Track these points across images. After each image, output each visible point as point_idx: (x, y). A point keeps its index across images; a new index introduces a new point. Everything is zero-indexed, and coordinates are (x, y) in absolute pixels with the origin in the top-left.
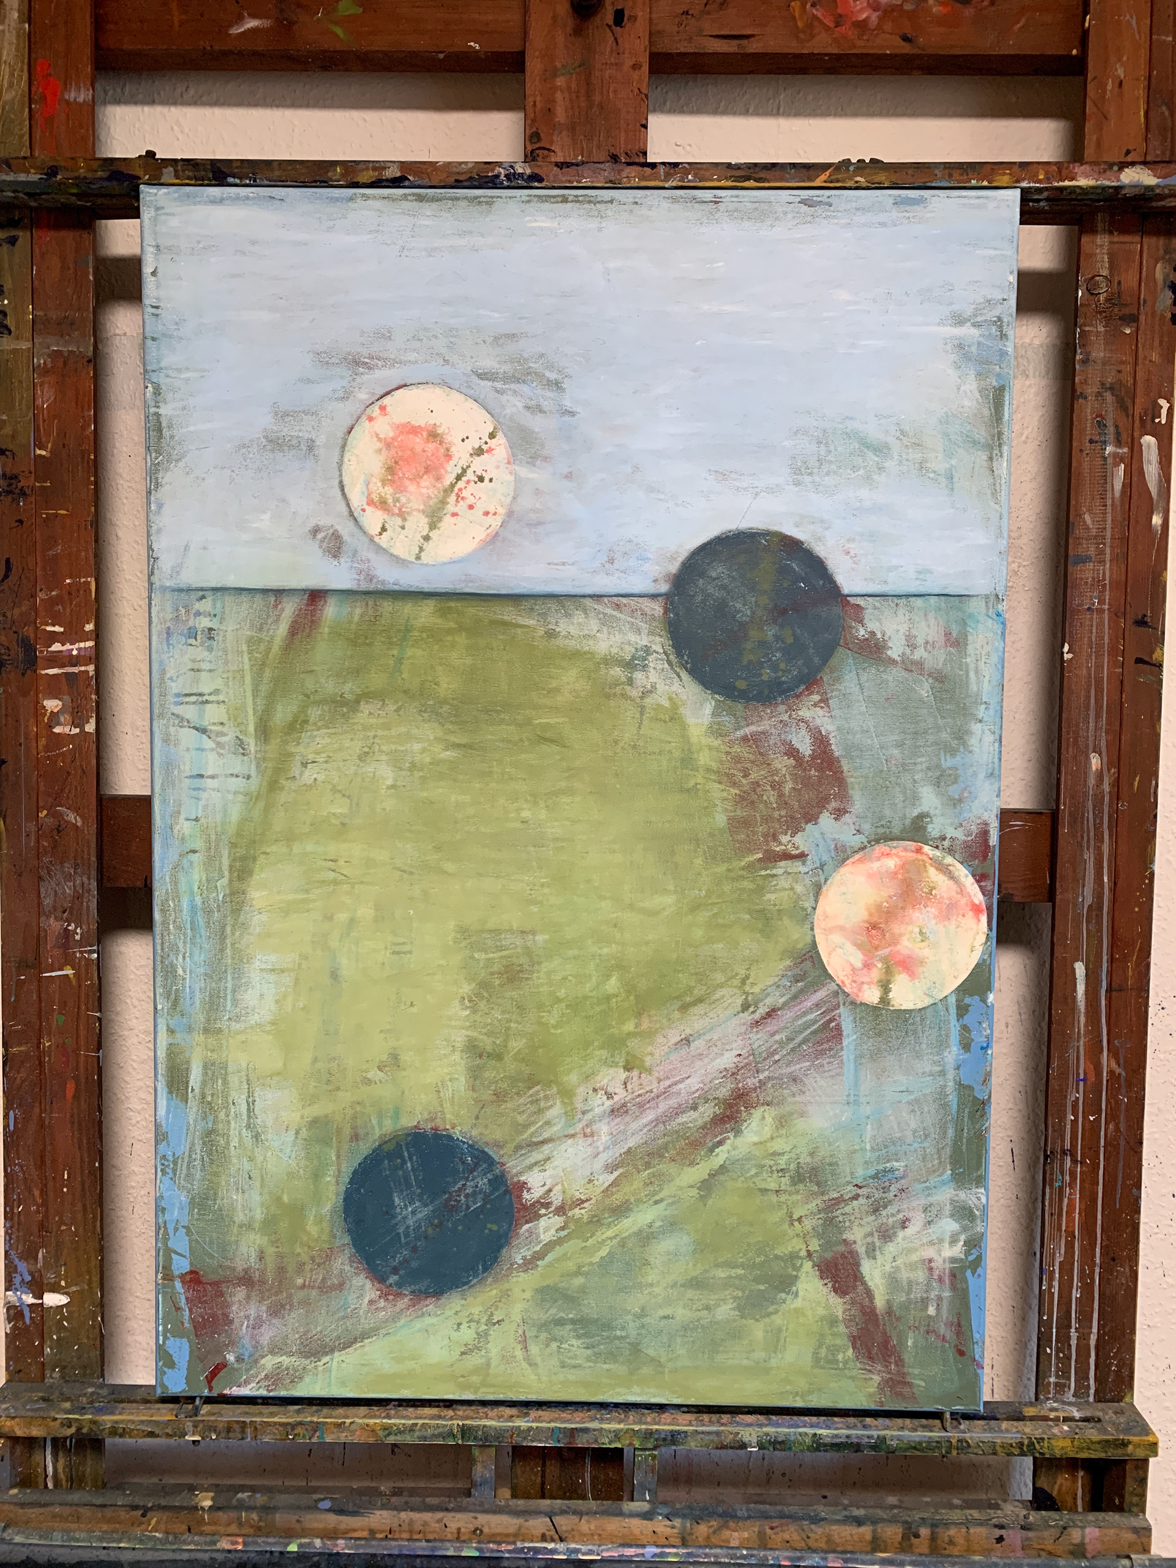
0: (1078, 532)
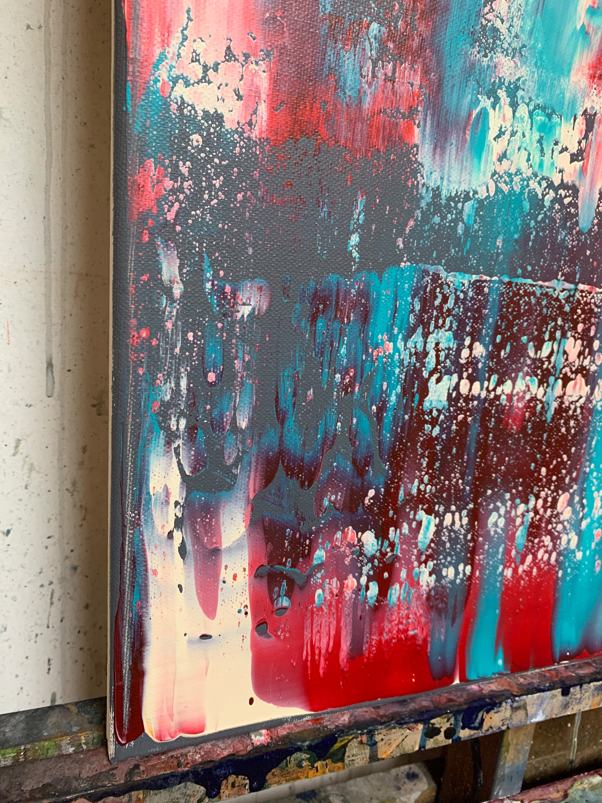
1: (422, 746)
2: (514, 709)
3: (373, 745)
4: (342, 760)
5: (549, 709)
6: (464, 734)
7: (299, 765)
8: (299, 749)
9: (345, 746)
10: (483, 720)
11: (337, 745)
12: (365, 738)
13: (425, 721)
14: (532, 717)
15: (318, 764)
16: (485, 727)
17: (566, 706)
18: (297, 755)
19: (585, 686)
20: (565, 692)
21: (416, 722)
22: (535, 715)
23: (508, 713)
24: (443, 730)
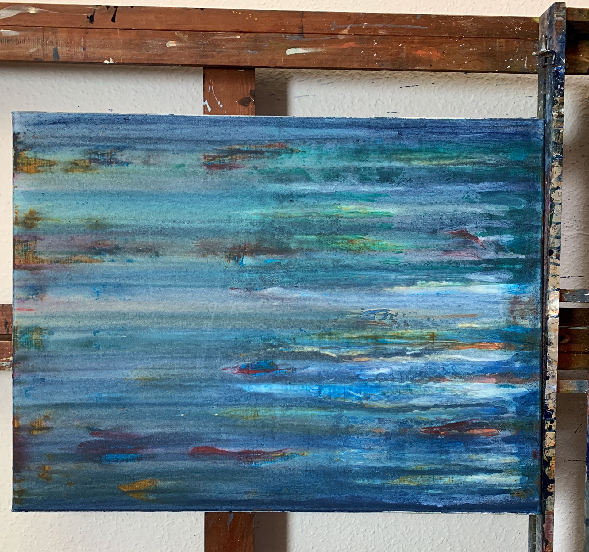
0: (40, 56)
1: (554, 431)
2: (549, 398)
3: (549, 448)
4: (551, 457)
5: (553, 384)
6: (553, 416)
7: (549, 470)
8: (544, 471)
9: (547, 457)
10: (551, 410)
11: (546, 459)
12: (546, 451)
13: (546, 431)
14: (554, 390)
15: (551, 465)
16: (553, 409)
17: (553, 376)
18: (546, 471)
19: (547, 370)
20: (548, 378)
21: (545, 434)
22: (554, 389)
23: (550, 401)
24: (550, 424)
